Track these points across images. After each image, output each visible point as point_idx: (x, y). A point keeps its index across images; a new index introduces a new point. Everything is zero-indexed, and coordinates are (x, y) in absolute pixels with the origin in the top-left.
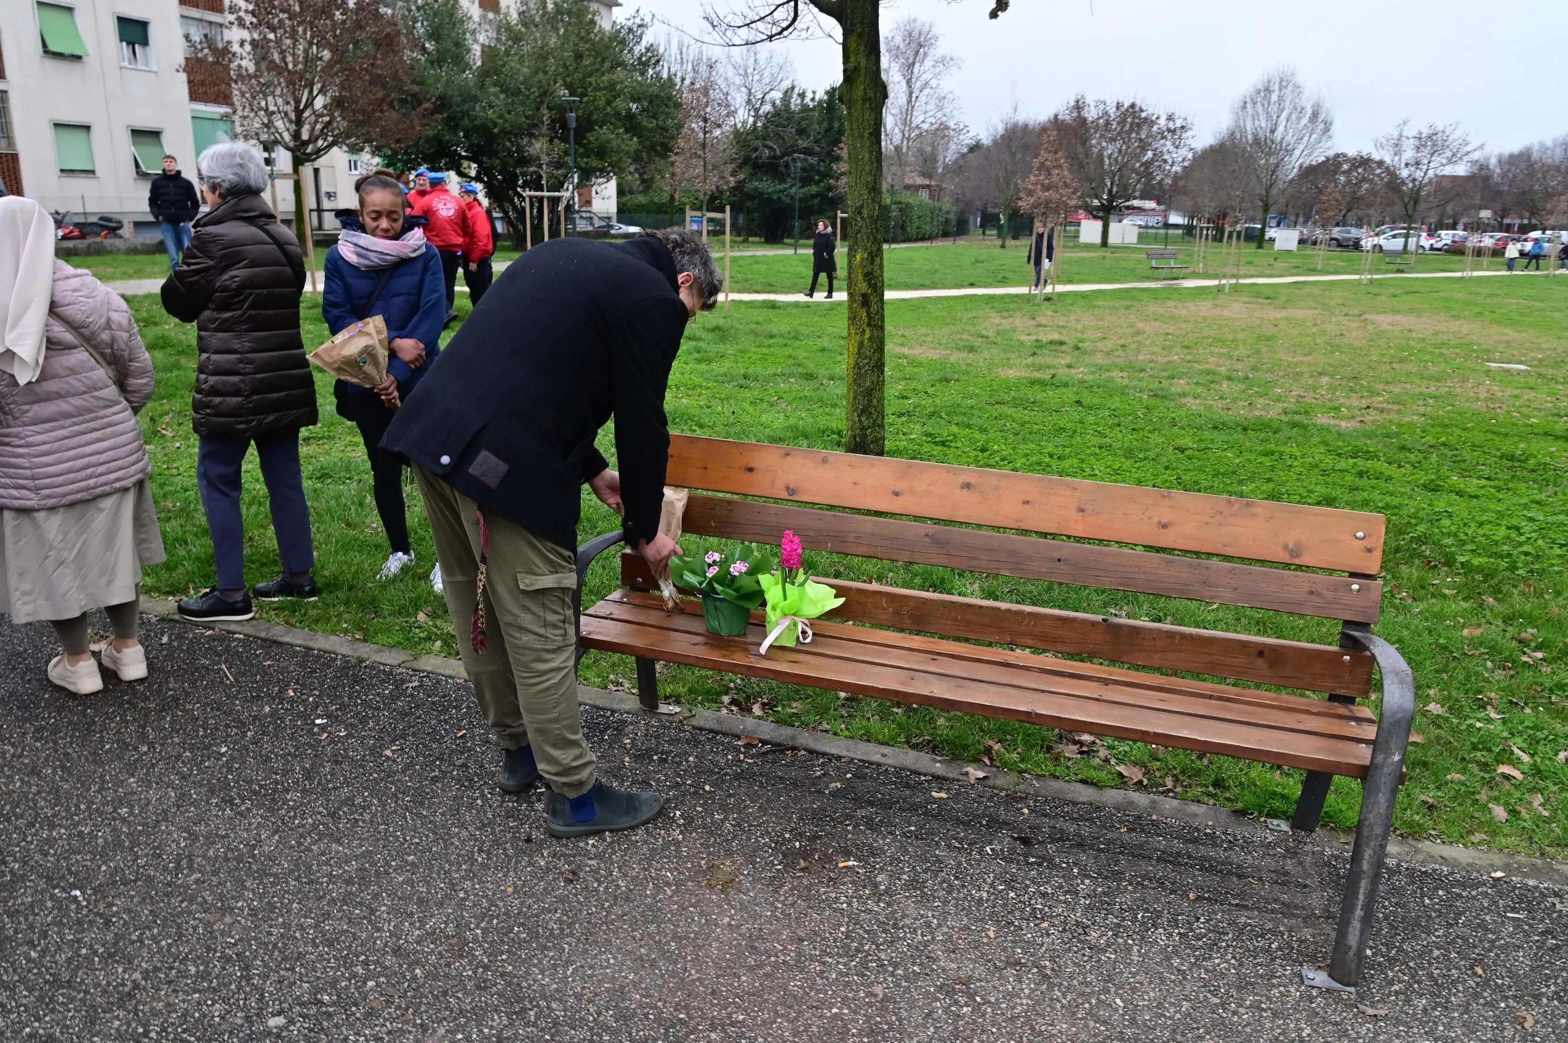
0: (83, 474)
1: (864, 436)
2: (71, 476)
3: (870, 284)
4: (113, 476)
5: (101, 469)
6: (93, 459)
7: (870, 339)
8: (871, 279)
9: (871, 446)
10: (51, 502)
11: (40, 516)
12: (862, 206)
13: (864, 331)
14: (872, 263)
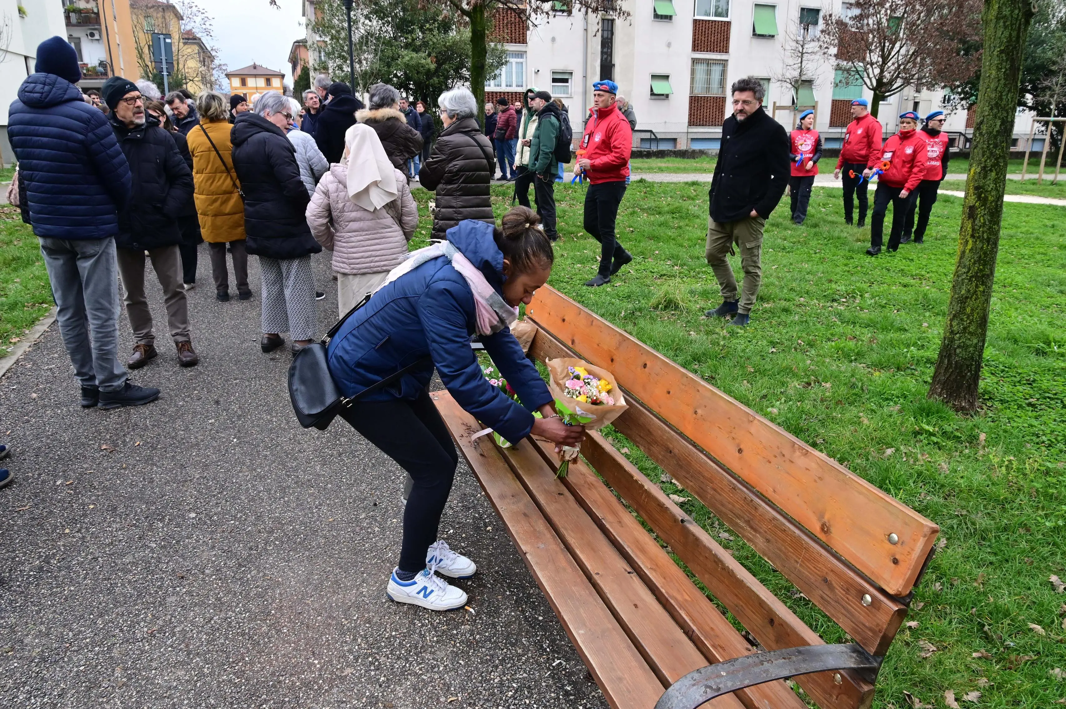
0: (368, 260)
1: (952, 340)
2: (363, 260)
3: (979, 198)
4: (382, 263)
5: (377, 259)
6: (373, 253)
7: (971, 250)
8: (982, 192)
9: (958, 351)
10: (355, 271)
11: (351, 277)
12: (981, 123)
13: (967, 242)
14: (985, 177)
